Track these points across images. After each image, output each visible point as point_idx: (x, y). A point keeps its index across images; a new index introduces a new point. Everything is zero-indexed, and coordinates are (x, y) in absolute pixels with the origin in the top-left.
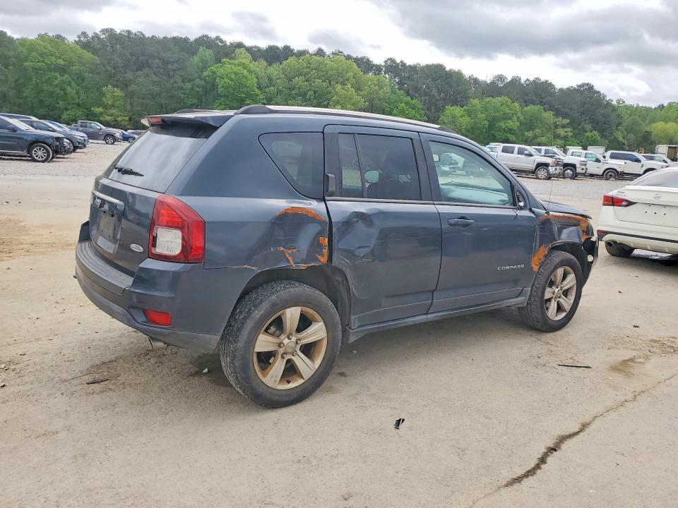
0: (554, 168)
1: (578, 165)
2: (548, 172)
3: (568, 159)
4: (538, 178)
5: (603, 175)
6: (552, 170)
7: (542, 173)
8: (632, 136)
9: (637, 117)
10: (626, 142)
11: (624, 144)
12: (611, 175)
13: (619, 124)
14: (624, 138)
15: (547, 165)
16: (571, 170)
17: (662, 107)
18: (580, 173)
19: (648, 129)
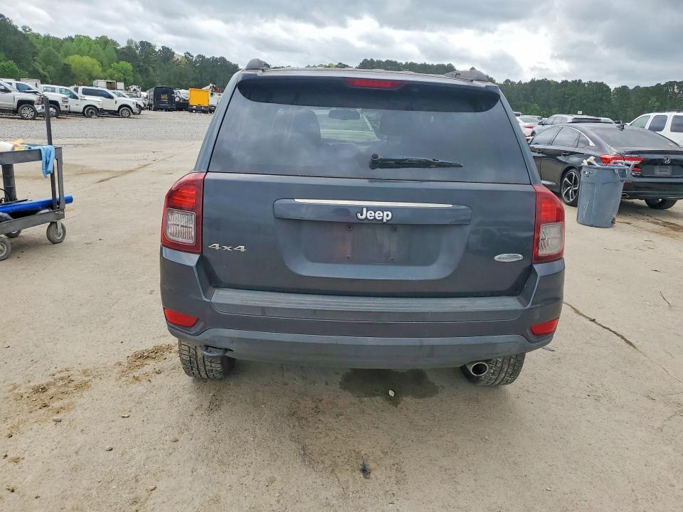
0: (40, 106)
1: (60, 102)
2: (34, 110)
3: (52, 96)
4: (23, 118)
5: (83, 113)
6: (39, 108)
7: (27, 112)
8: (51, 68)
9: (51, 48)
10: (47, 75)
11: (45, 76)
12: (92, 112)
13: (35, 54)
14: (44, 69)
15: (31, 103)
16: (54, 108)
17: (71, 39)
18: (63, 111)
19: (65, 61)
